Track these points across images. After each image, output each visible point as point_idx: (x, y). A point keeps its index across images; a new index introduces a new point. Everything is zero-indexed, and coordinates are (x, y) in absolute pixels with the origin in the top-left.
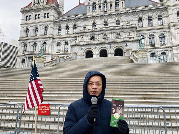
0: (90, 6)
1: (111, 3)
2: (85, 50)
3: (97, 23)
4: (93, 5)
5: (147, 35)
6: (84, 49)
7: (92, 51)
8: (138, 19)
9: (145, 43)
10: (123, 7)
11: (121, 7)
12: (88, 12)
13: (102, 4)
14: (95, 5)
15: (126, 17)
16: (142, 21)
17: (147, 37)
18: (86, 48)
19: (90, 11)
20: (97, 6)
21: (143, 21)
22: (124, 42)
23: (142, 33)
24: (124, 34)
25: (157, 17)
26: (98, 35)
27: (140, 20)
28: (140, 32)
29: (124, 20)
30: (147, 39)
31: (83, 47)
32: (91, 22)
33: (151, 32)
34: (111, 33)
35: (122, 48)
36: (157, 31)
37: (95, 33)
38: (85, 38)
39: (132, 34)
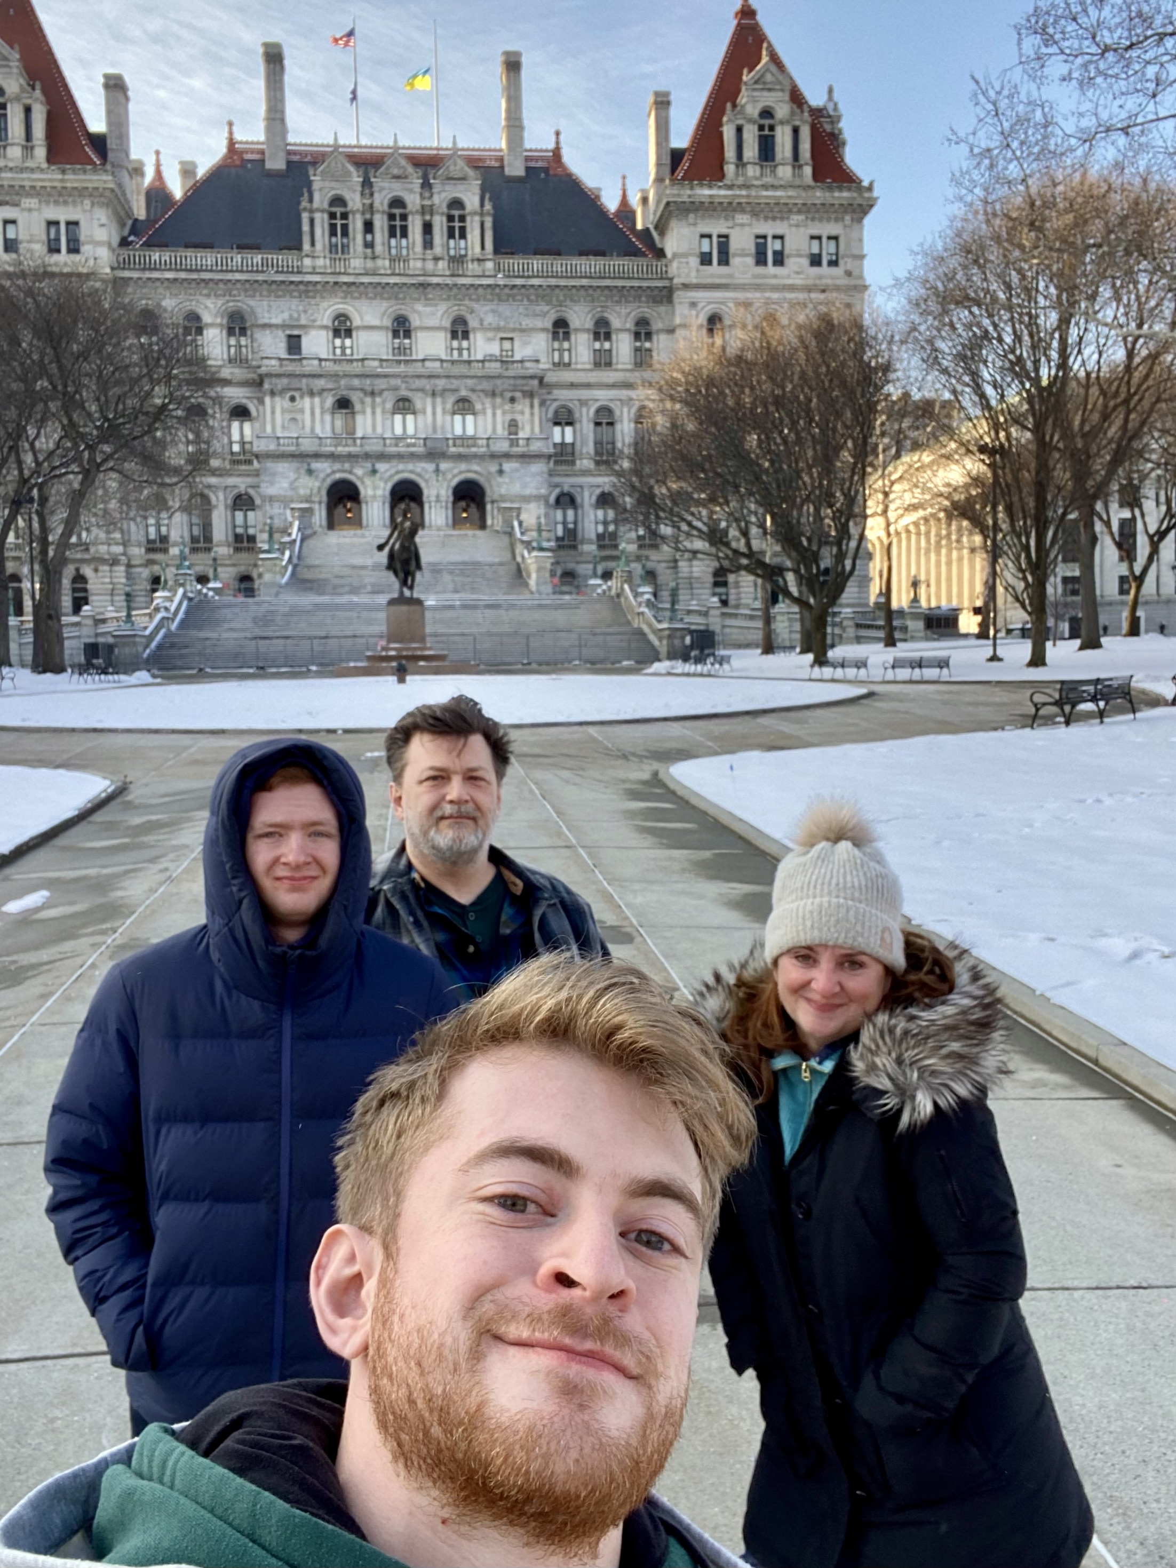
0: (318, 216)
1: (428, 218)
2: (324, 480)
3: (357, 322)
4: (333, 209)
5: (584, 410)
6: (322, 476)
7: (358, 484)
8: (549, 324)
9: (578, 447)
10: (483, 248)
11: (478, 249)
12: (306, 246)
13: (383, 212)
14: (342, 210)
15: (501, 309)
16: (567, 336)
17: (585, 420)
18: (329, 471)
19: (319, 246)
20: (357, 224)
21: (573, 337)
22: (493, 456)
23: (563, 395)
24: (488, 402)
25: (630, 325)
26: (373, 394)
27: (561, 328)
28: (557, 393)
29: (490, 319)
30: (587, 427)
31: (316, 465)
32: (326, 311)
33: (603, 396)
34: (434, 394)
35: (481, 480)
36: (624, 394)
37: (356, 382)
38: (307, 402)
39: (523, 405)
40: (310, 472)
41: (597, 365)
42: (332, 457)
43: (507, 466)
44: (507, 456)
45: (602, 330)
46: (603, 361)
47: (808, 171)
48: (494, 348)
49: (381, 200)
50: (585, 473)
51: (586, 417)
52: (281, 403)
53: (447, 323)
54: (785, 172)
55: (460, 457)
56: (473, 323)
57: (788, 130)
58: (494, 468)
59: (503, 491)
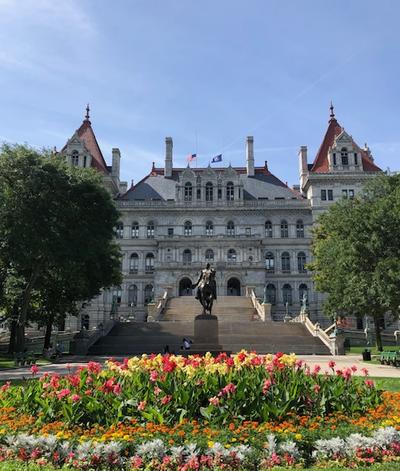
0: (181, 189)
1: (220, 188)
2: (179, 278)
3: (194, 224)
4: (187, 187)
5: (278, 253)
6: (178, 276)
7: (191, 279)
8: (264, 223)
9: (276, 267)
10: (240, 198)
11: (238, 198)
12: (177, 199)
13: (204, 187)
14: (190, 186)
15: (246, 218)
16: (271, 227)
18: (180, 275)
19: (181, 198)
21: (273, 227)
22: (243, 269)
23: (270, 248)
24: (241, 251)
25: (295, 223)
26: (198, 248)
27: (268, 224)
28: (267, 247)
29: (242, 222)
30: (279, 260)
31: (176, 272)
32: (182, 220)
33: (285, 248)
34: (221, 248)
35: (239, 278)
36: (294, 247)
37: (192, 244)
38: (174, 251)
39: (255, 251)
40: (173, 275)
41: (283, 237)
42: (182, 269)
43: (248, 272)
44: (249, 268)
45: (284, 225)
46: (285, 235)
47: (361, 168)
48: (243, 232)
49: (203, 183)
50: (278, 276)
51: (278, 256)
52: (164, 251)
53: (226, 223)
54: (352, 168)
55: (231, 269)
56: (235, 223)
57: (353, 155)
58: (243, 273)
59: (247, 282)
